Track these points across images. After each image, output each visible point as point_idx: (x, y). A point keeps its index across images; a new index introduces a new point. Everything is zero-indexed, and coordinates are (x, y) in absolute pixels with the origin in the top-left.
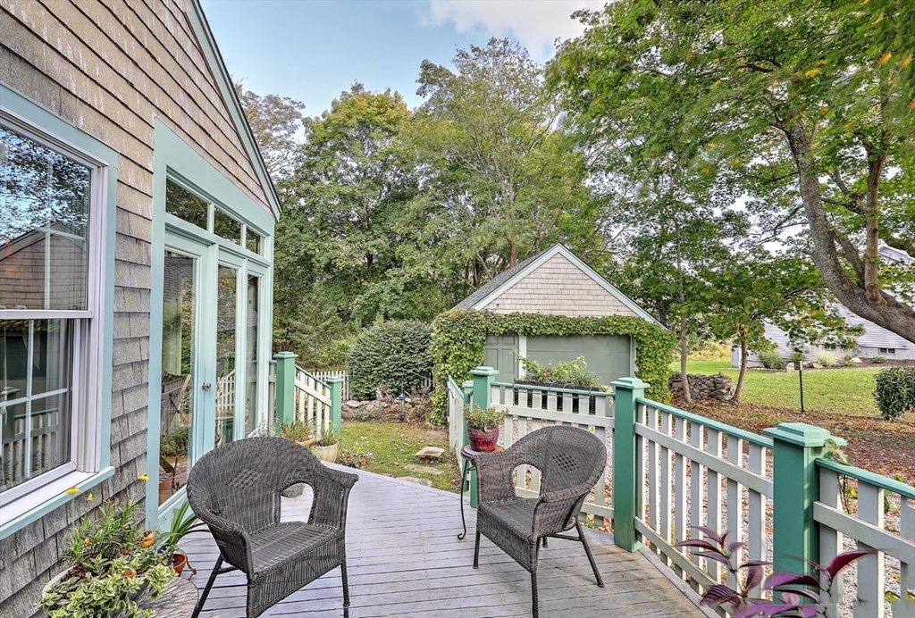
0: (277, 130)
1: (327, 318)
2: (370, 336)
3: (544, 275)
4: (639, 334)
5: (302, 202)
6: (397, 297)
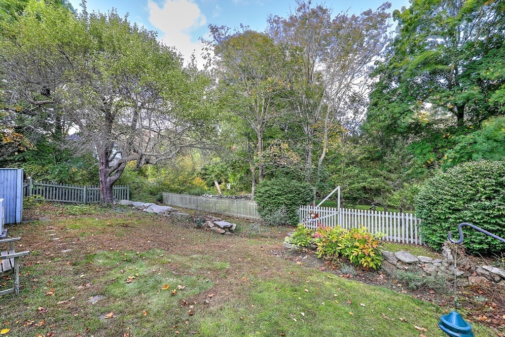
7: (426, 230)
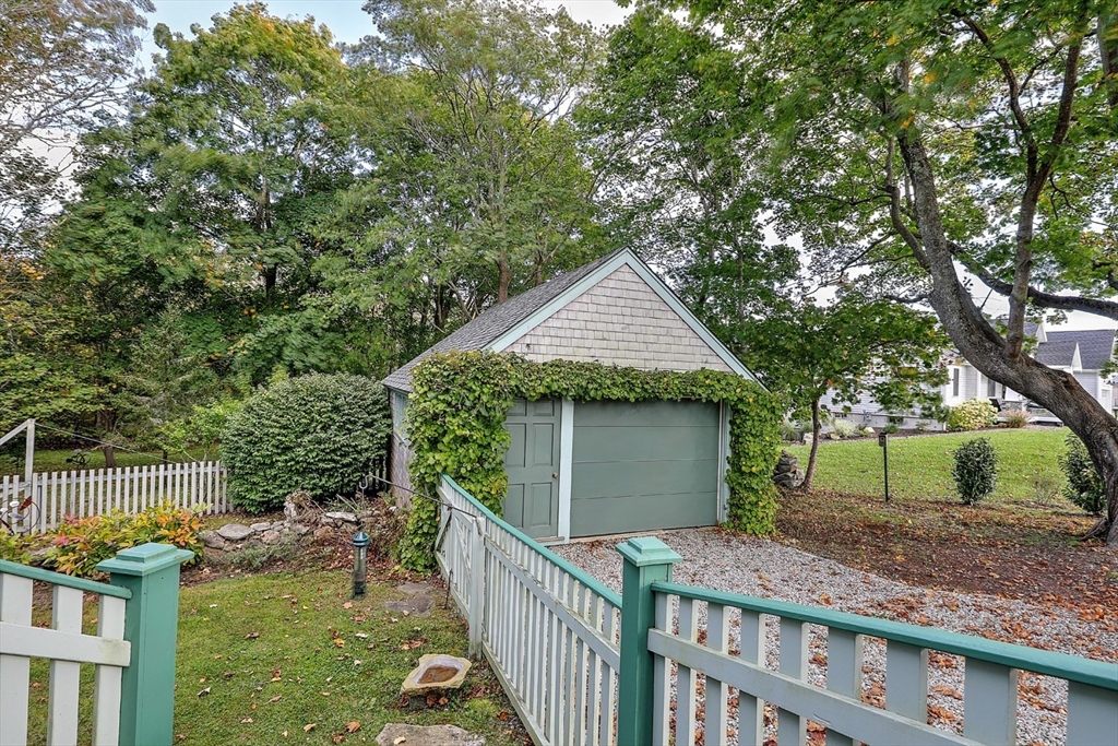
0: (94, 38)
1: (188, 368)
2: (270, 400)
3: (604, 300)
4: (741, 400)
5: (144, 173)
6: (313, 339)
7: (241, 485)
